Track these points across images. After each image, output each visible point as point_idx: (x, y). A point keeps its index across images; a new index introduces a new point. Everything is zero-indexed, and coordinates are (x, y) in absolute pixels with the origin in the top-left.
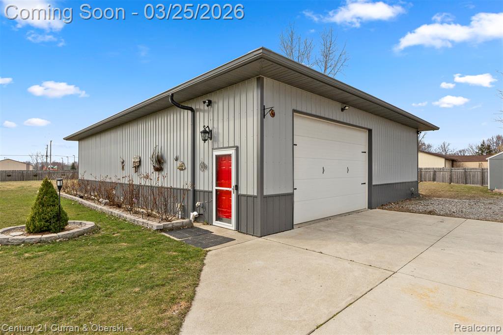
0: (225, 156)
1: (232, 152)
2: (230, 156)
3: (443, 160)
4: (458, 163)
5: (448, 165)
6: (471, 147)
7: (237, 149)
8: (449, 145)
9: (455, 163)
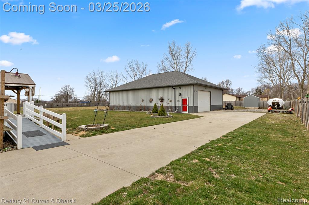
0: (185, 99)
1: (187, 98)
2: (186, 99)
3: (236, 97)
4: (242, 99)
5: (238, 100)
6: (253, 90)
7: (188, 97)
8: (241, 89)
9: (240, 99)
